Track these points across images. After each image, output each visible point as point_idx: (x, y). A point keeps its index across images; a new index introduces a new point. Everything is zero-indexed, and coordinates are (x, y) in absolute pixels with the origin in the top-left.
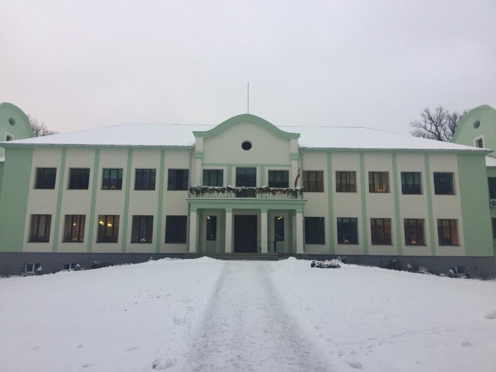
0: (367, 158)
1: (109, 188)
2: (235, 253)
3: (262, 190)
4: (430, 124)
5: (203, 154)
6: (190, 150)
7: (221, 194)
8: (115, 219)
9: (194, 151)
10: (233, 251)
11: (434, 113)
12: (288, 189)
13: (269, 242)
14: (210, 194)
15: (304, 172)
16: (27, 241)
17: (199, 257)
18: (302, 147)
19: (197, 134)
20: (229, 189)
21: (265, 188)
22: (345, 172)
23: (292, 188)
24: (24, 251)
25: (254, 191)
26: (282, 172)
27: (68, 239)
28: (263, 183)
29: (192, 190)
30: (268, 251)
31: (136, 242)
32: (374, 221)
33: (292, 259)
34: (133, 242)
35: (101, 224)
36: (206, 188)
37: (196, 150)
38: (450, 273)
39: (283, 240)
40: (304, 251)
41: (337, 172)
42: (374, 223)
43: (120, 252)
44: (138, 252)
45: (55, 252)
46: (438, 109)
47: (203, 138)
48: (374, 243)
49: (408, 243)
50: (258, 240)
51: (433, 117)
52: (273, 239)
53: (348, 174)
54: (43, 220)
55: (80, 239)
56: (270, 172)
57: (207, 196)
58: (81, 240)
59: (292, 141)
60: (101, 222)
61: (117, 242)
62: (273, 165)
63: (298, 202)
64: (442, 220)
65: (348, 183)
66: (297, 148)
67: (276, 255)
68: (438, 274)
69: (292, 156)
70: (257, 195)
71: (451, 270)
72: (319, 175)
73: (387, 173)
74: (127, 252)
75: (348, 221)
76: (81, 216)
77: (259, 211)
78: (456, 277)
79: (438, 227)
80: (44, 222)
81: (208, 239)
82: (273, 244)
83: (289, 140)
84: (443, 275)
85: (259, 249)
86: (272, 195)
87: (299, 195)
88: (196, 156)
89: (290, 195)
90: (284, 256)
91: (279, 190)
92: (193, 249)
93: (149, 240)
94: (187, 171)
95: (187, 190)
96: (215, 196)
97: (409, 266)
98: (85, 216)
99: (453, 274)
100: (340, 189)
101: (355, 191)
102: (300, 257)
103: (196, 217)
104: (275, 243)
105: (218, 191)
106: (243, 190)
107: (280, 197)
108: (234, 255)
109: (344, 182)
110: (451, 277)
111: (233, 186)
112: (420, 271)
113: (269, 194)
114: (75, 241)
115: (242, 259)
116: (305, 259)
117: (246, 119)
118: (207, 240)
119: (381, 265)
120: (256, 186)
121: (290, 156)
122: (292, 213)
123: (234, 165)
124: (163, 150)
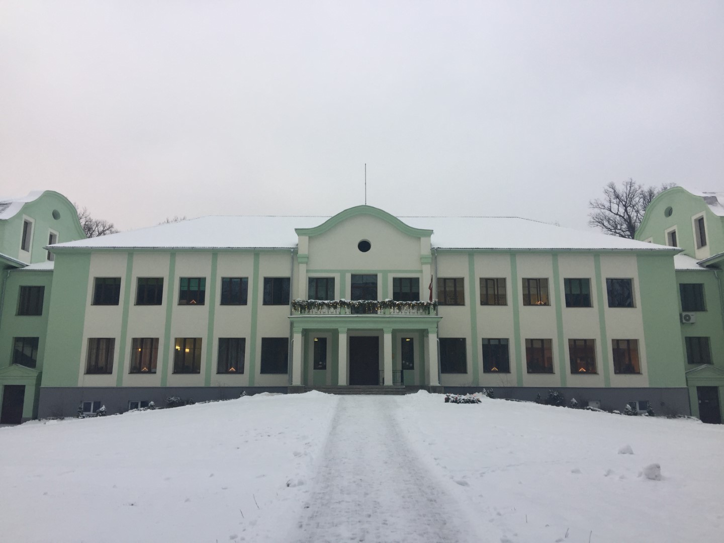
0: (519, 260)
1: (188, 304)
2: (351, 386)
3: (384, 305)
4: (617, 204)
5: (308, 258)
6: (292, 252)
7: (332, 309)
8: (195, 343)
9: (297, 253)
10: (349, 384)
11: (621, 189)
12: (418, 302)
13: (394, 372)
14: (318, 310)
15: (439, 280)
16: (83, 373)
17: (306, 391)
18: (436, 247)
19: (299, 232)
20: (343, 304)
21: (389, 301)
22: (492, 279)
23: (423, 302)
24: (80, 385)
25: (375, 305)
26: (411, 280)
27: (136, 369)
28: (385, 296)
29: (295, 305)
30: (393, 383)
31: (222, 373)
32: (530, 342)
33: (422, 393)
34: (219, 372)
35: (178, 349)
36: (313, 302)
37: (300, 253)
38: (627, 409)
39: (412, 368)
40: (439, 383)
41: (481, 279)
42: (530, 346)
43: (203, 385)
44: (226, 386)
45: (119, 386)
46: (627, 183)
47: (307, 238)
48: (530, 371)
49: (575, 370)
50: (380, 369)
51: (620, 195)
52: (399, 367)
53: (496, 281)
54: (103, 346)
55: (151, 370)
56: (395, 280)
57: (314, 313)
58: (153, 370)
59: (423, 239)
60: (177, 347)
61: (199, 373)
62: (399, 271)
63: (430, 320)
64: (618, 341)
65: (496, 293)
66: (430, 248)
67: (404, 388)
68: (611, 411)
69: (422, 260)
70: (379, 311)
71: (628, 406)
72: (458, 282)
73: (546, 280)
74: (212, 385)
75: (497, 343)
76: (152, 339)
77: (382, 330)
78: (636, 414)
79: (614, 350)
80: (104, 347)
81: (316, 367)
82: (400, 373)
83: (420, 238)
84: (618, 412)
85: (381, 380)
86: (398, 311)
87: (432, 311)
88: (300, 260)
89: (421, 311)
90: (413, 389)
91: (406, 304)
92: (297, 380)
93: (240, 370)
94: (288, 280)
95: (289, 304)
96: (325, 313)
97: (574, 400)
98: (157, 340)
99: (631, 410)
100: (485, 302)
101: (505, 304)
102: (433, 390)
103: (300, 339)
104: (402, 372)
105: (328, 306)
106: (360, 304)
107: (408, 313)
108: (349, 389)
109: (491, 292)
110: (628, 415)
111: (348, 300)
112: (588, 407)
113: (394, 309)
114: (145, 372)
115: (360, 394)
116: (440, 392)
117: (364, 212)
118: (314, 369)
119: (539, 400)
120: (377, 300)
121: (421, 258)
122: (424, 333)
123: (347, 271)
124: (257, 253)
